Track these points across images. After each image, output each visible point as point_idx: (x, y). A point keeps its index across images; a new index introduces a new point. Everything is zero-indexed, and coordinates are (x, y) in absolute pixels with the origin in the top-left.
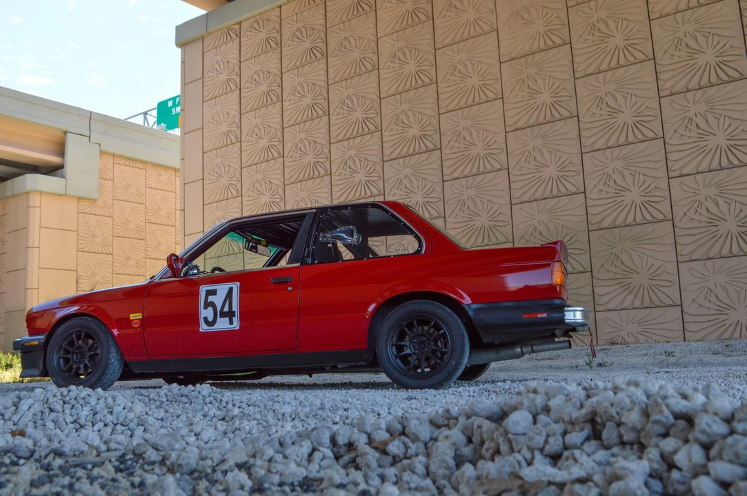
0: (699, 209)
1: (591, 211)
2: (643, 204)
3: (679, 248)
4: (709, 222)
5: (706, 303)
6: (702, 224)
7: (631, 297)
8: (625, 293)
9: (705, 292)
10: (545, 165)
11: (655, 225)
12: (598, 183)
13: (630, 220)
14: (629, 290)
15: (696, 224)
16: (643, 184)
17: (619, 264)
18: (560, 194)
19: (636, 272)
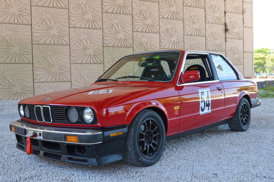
0: (80, 43)
1: (34, 34)
2: (58, 36)
3: (71, 57)
4: (84, 49)
5: (80, 81)
6: (81, 49)
7: (51, 77)
8: (49, 75)
9: (80, 77)
10: (12, 6)
11: (63, 46)
12: (38, 22)
13: (52, 43)
14: (50, 74)
15: (78, 49)
16: (59, 27)
17: (46, 61)
18: (18, 23)
19: (54, 66)
